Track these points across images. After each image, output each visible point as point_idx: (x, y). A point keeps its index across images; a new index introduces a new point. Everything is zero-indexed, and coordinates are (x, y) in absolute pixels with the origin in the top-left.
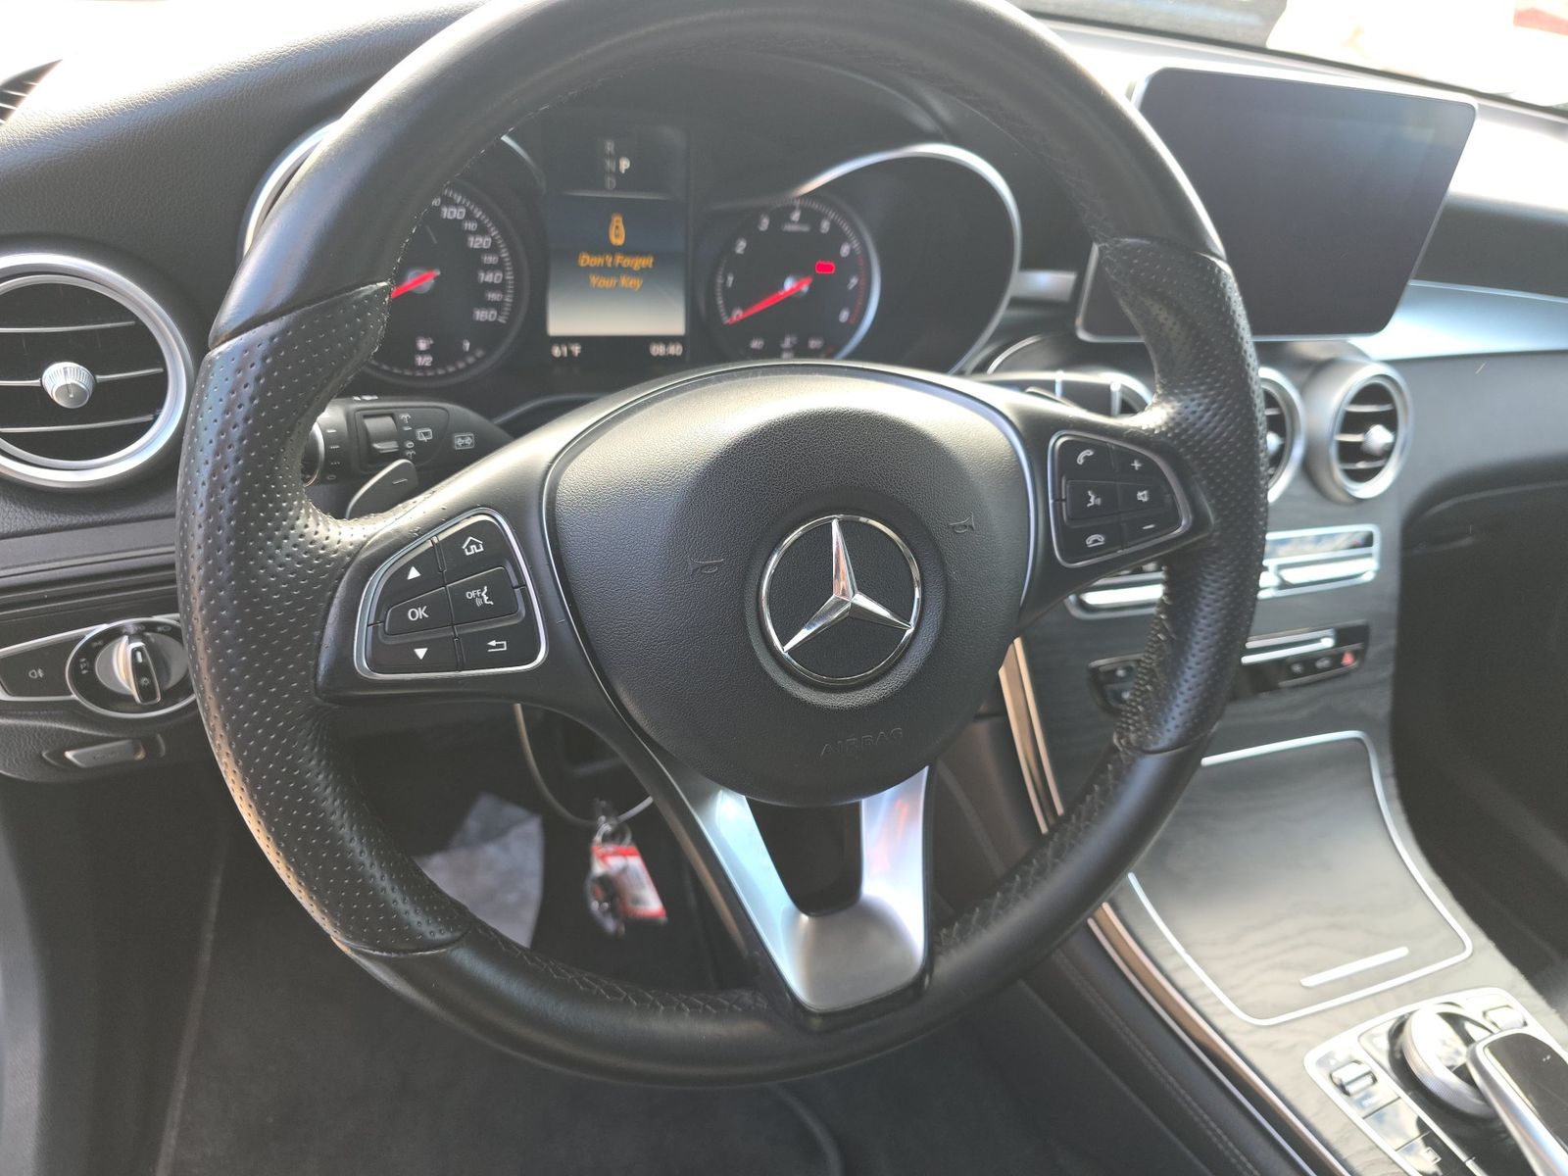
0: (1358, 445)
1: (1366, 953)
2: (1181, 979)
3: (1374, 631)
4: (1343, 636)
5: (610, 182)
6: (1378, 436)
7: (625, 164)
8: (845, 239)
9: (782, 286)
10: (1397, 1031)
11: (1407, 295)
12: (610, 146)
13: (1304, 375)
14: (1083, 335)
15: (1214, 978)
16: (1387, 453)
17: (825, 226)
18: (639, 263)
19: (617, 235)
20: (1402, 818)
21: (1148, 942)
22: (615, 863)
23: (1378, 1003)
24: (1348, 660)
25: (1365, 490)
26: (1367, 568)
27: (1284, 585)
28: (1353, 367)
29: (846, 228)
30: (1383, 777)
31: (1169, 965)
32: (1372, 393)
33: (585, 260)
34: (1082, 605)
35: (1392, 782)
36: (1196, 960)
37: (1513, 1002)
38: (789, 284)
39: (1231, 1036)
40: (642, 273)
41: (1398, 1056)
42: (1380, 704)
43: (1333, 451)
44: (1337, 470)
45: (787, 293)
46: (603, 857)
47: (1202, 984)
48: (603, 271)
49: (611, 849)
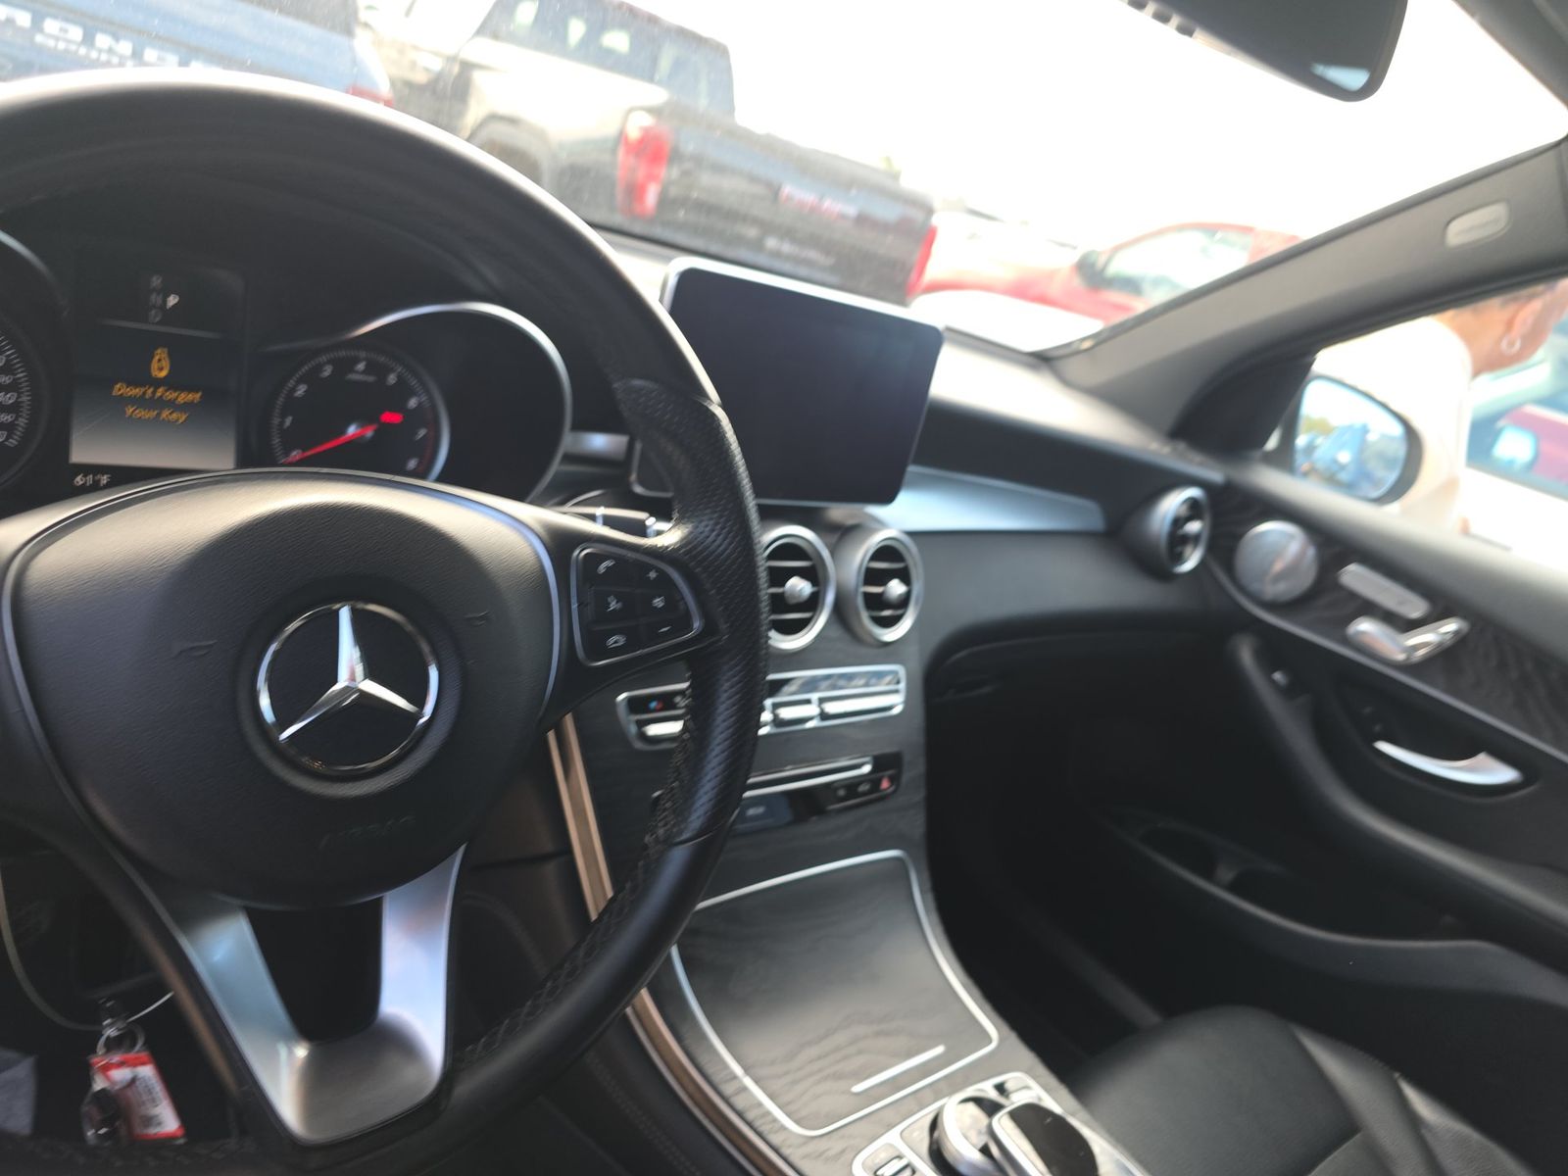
0: (880, 595)
1: (910, 1055)
2: (740, 1102)
3: (907, 758)
4: (881, 763)
5: (155, 316)
6: (896, 588)
7: (172, 300)
8: (412, 393)
9: (343, 431)
10: (934, 1125)
11: (907, 477)
12: (156, 281)
13: (834, 538)
14: (638, 489)
15: (772, 1097)
16: (903, 602)
17: (392, 379)
18: (183, 397)
19: (160, 368)
20: (940, 929)
21: (710, 1070)
22: (121, 1075)
23: (919, 1101)
24: (885, 784)
25: (890, 635)
26: (896, 702)
27: (824, 716)
28: (872, 531)
29: (414, 382)
30: (922, 892)
31: (728, 1089)
32: (886, 552)
33: (120, 389)
34: (643, 737)
35: (930, 897)
36: (757, 1081)
37: (1031, 1083)
38: (352, 430)
39: (786, 1151)
40: (186, 407)
41: (935, 1147)
42: (916, 824)
43: (860, 601)
44: (865, 616)
45: (350, 437)
46: (106, 1068)
47: (760, 1105)
48: (140, 402)
49: (116, 1058)
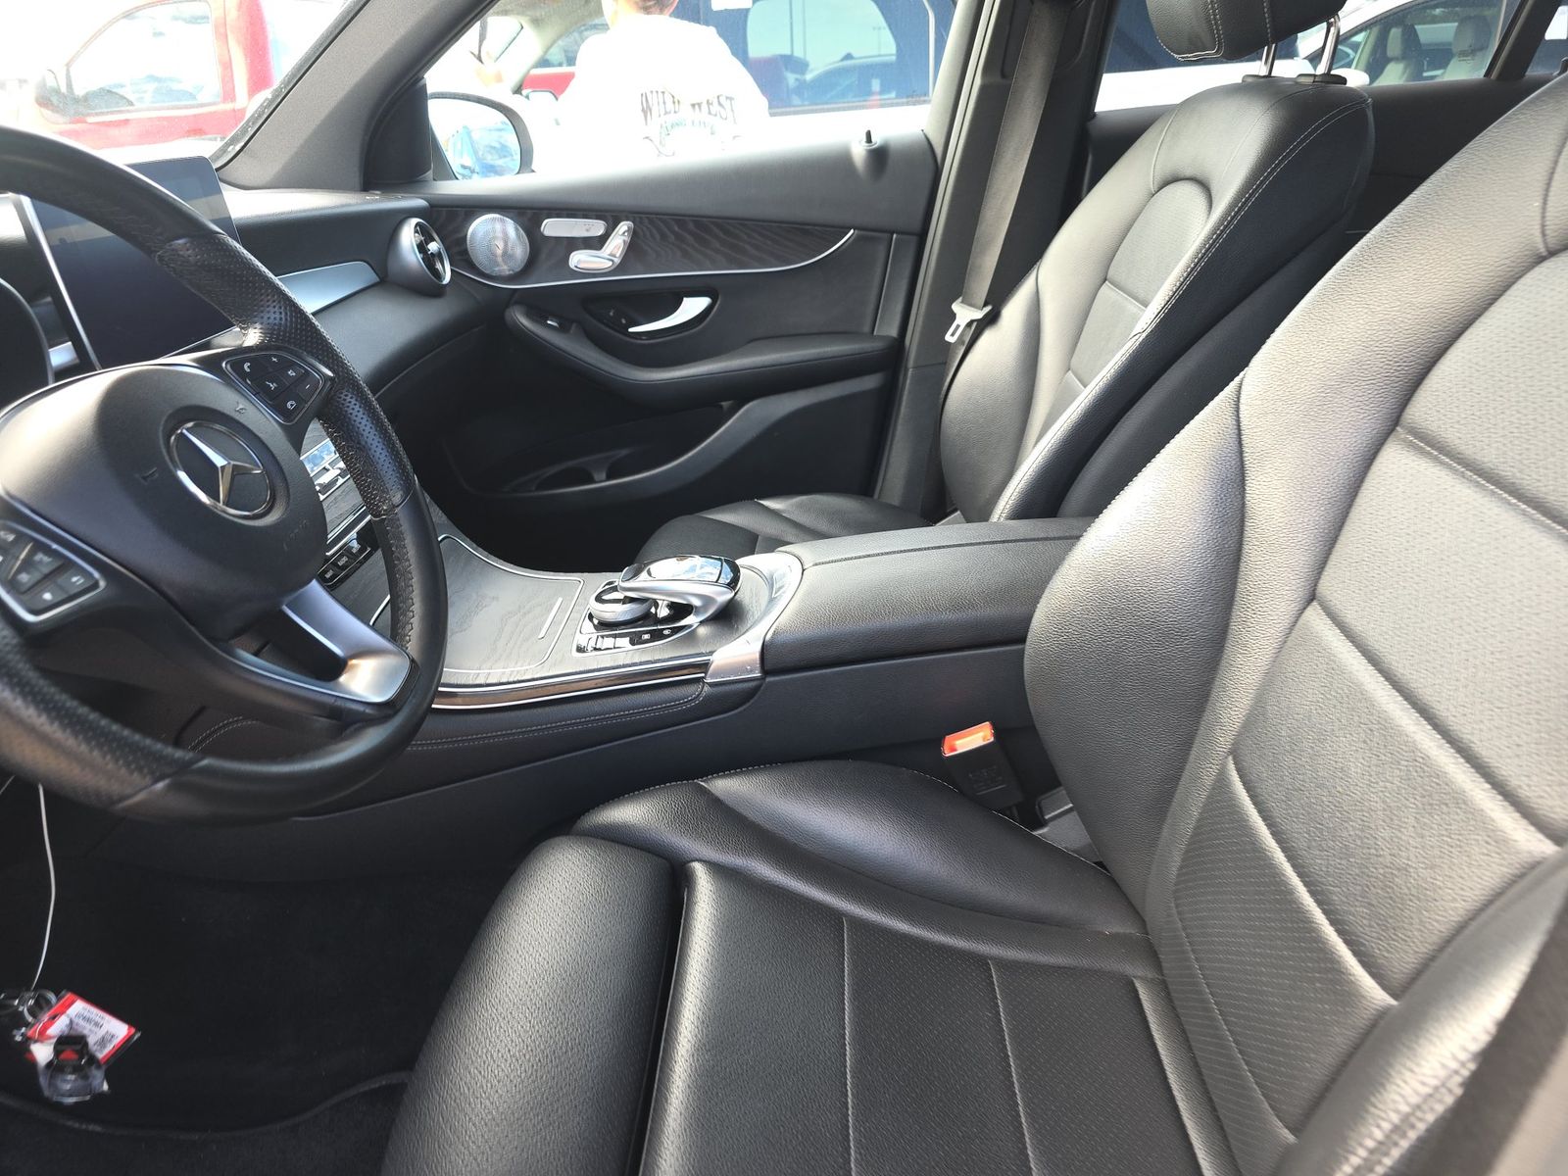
10: (591, 618)
46: (40, 1033)
49: (45, 1018)
